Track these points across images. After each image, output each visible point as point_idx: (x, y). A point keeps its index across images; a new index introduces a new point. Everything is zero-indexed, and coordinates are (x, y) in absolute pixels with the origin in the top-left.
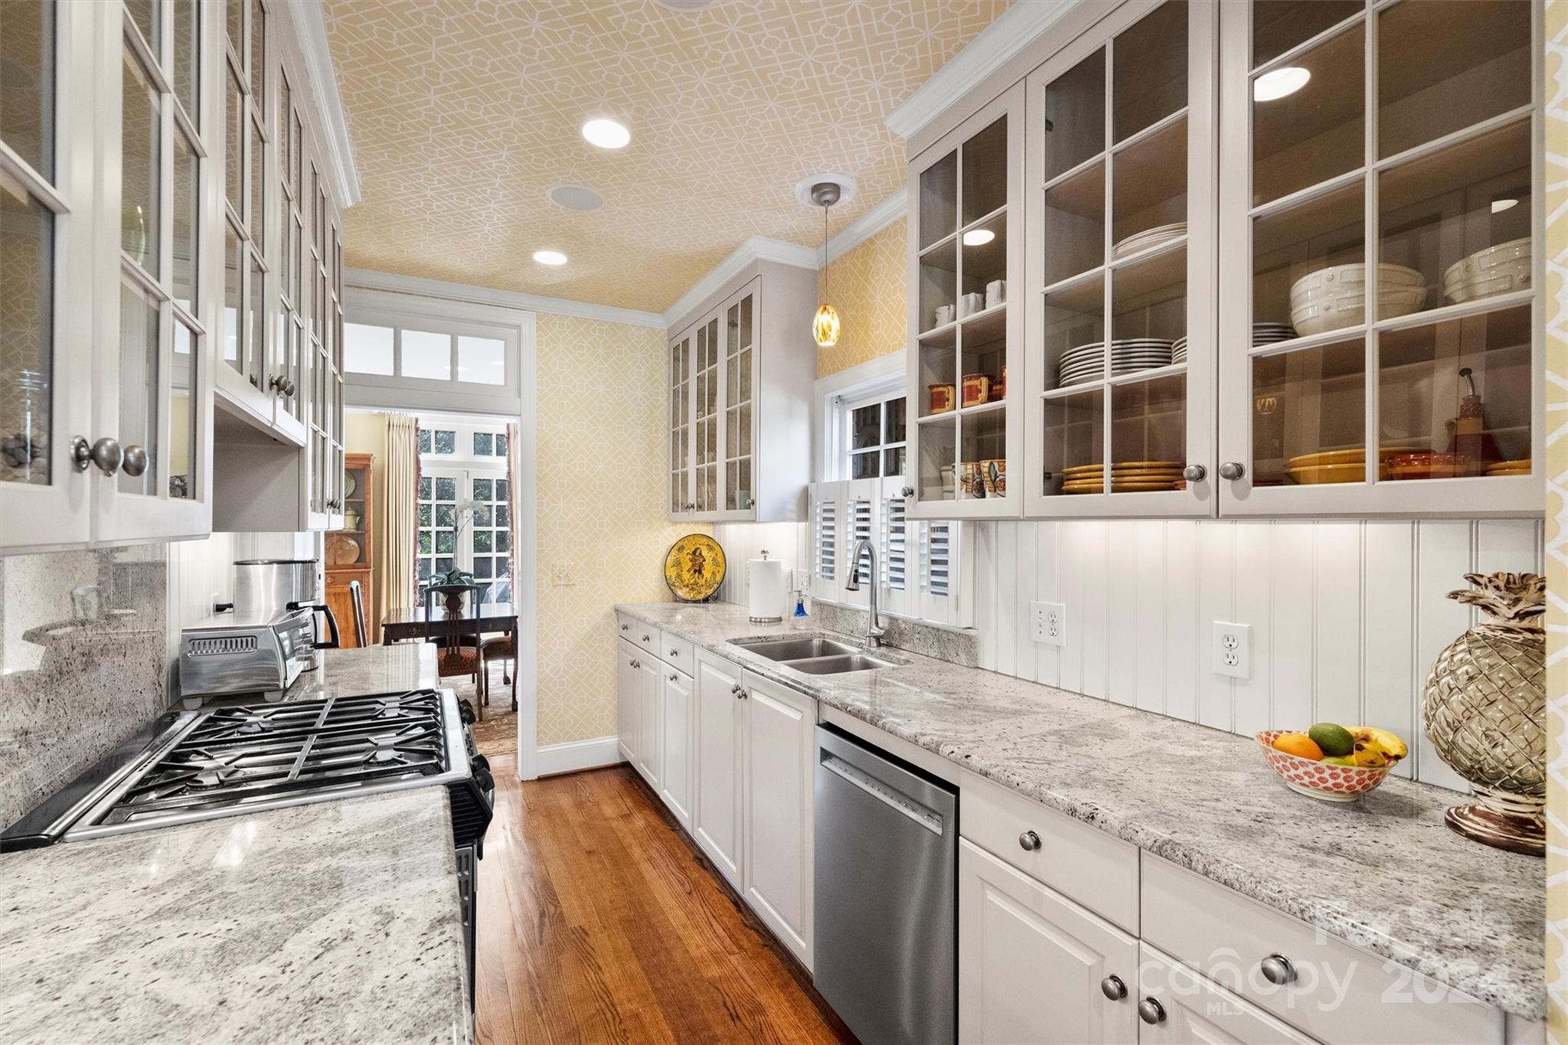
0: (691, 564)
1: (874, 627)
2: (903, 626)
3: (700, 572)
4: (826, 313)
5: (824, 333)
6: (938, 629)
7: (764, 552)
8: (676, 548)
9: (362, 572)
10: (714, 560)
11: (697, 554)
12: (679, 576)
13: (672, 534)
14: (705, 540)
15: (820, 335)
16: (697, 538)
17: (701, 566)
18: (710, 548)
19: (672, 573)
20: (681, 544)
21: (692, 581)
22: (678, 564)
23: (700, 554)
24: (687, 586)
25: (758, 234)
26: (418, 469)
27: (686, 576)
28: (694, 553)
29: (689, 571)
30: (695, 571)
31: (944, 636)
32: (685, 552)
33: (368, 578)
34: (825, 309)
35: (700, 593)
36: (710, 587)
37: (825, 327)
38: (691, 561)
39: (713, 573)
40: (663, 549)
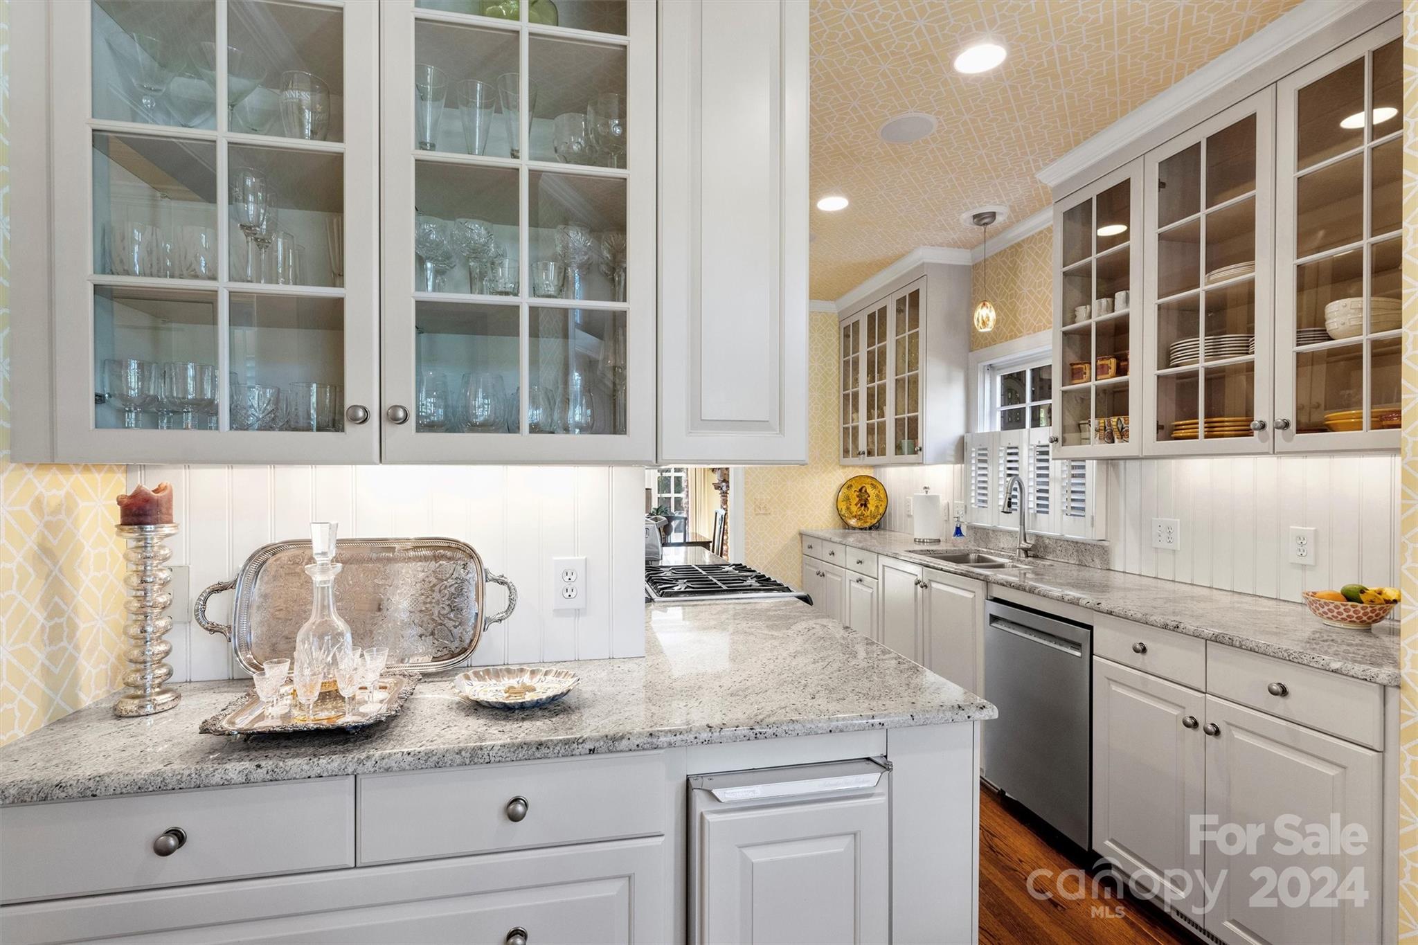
0: (858, 499)
1: (1023, 543)
2: (1047, 541)
3: (865, 505)
4: (985, 308)
5: (984, 323)
6: (1077, 542)
7: (925, 488)
8: (845, 486)
10: (877, 496)
11: (863, 491)
12: (848, 508)
13: (842, 476)
14: (869, 480)
15: (980, 325)
16: (862, 478)
17: (866, 500)
18: (874, 486)
19: (843, 506)
20: (849, 483)
21: (859, 513)
22: (847, 499)
23: (866, 491)
24: (855, 517)
25: (925, 245)
27: (854, 509)
28: (861, 490)
29: (856, 505)
30: (862, 505)
31: (1082, 547)
32: (853, 489)
34: (984, 304)
35: (866, 522)
36: (874, 517)
37: (984, 318)
39: (877, 507)
40: (835, 488)
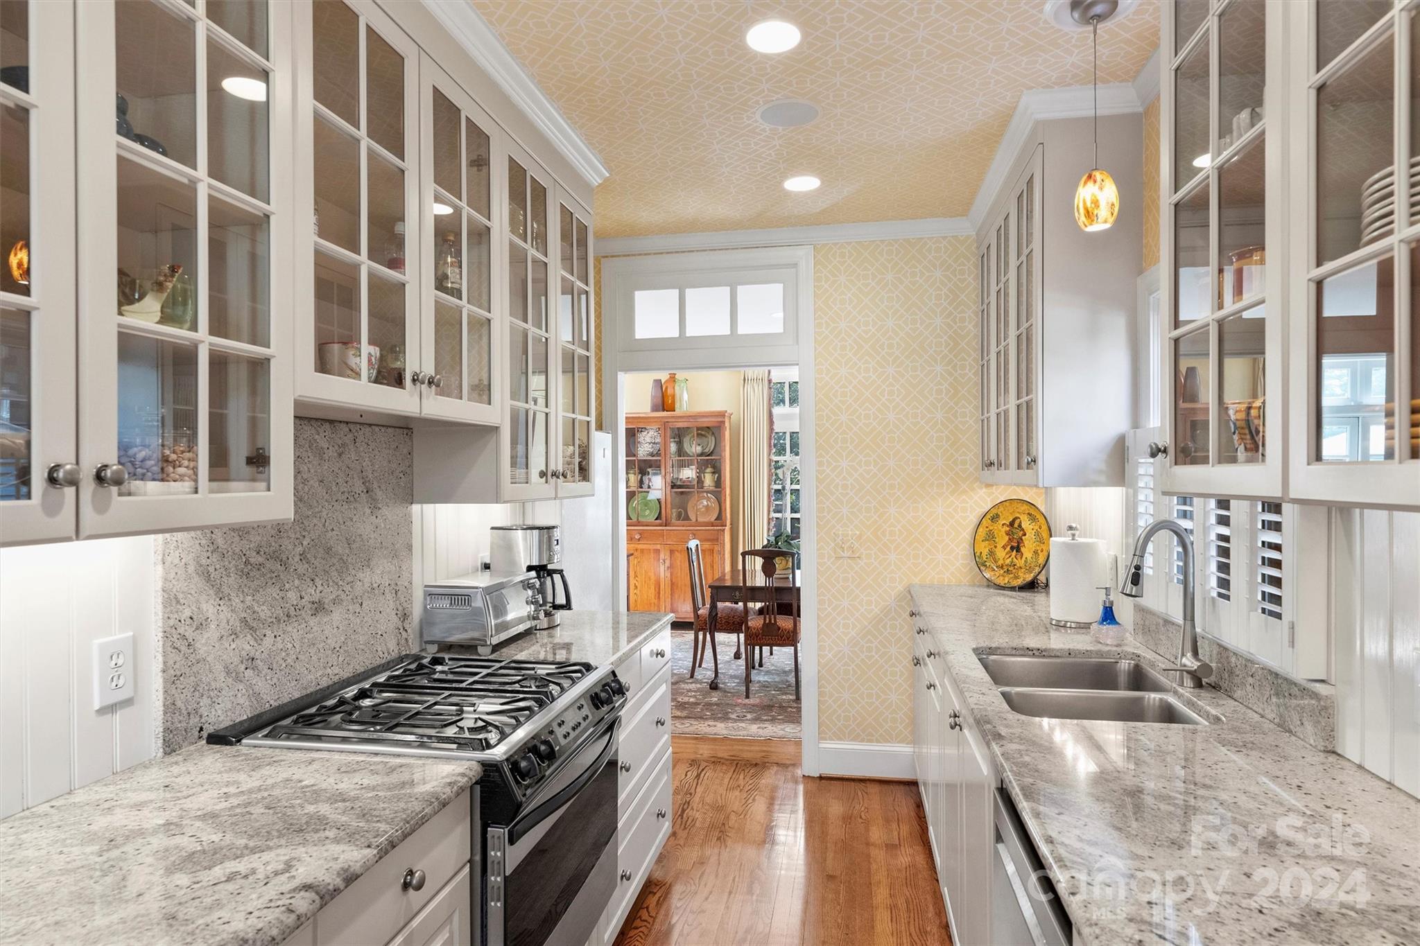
0: (1007, 538)
1: (1189, 655)
2: (1233, 659)
3: (1018, 549)
4: (1090, 184)
5: (1088, 214)
6: (1277, 675)
7: (1071, 528)
8: (988, 516)
9: (718, 530)
10: (1037, 534)
11: (1016, 525)
12: (991, 553)
13: (982, 500)
14: (1025, 507)
15: (1083, 218)
16: (1015, 504)
17: (1020, 541)
18: (1032, 518)
19: (984, 549)
20: (994, 511)
21: (1008, 561)
22: (990, 537)
23: (1020, 526)
24: (1002, 567)
25: (1032, 88)
26: (771, 422)
27: (1001, 554)
28: (1012, 524)
29: (1004, 547)
30: (1012, 548)
31: (1285, 687)
32: (1002, 522)
33: (724, 536)
34: (1090, 177)
35: (1016, 577)
36: (1030, 570)
37: (1089, 204)
38: (1007, 534)
39: (1036, 552)
40: (973, 519)
